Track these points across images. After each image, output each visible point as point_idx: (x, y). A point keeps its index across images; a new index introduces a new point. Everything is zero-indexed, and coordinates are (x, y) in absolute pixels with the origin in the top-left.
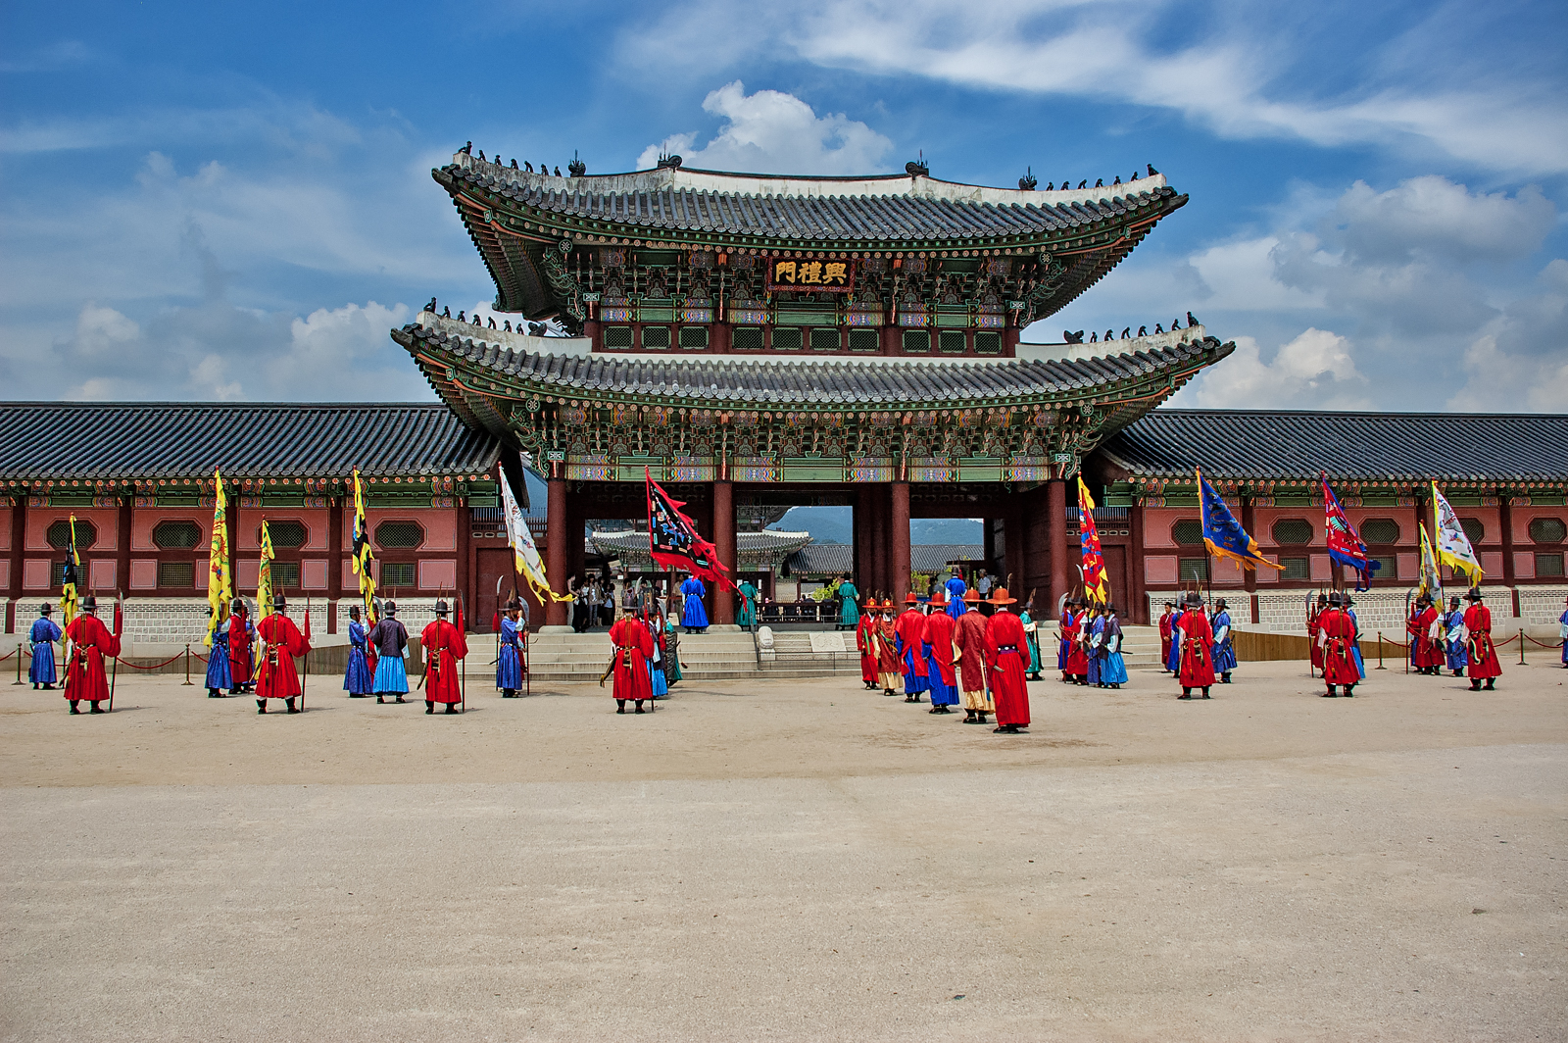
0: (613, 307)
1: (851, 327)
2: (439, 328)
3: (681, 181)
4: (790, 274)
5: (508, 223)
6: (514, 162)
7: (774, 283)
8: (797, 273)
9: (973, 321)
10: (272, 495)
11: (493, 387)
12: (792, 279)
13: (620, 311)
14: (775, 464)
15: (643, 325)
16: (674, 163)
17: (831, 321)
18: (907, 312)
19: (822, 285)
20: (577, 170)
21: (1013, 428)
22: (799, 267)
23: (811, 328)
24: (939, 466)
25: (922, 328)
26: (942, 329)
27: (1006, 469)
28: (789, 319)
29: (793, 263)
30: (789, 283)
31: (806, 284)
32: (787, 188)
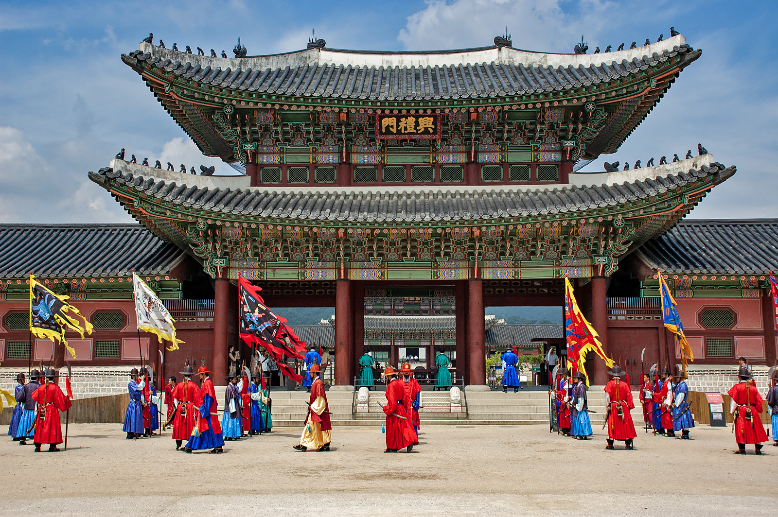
0: (266, 153)
1: (442, 164)
2: (127, 170)
3: (325, 58)
4: (392, 127)
5: (182, 93)
6: (188, 48)
7: (381, 133)
8: (398, 126)
9: (536, 157)
10: (14, 292)
11: (168, 212)
12: (394, 130)
13: (272, 156)
14: (381, 267)
15: (289, 166)
16: (320, 45)
17: (427, 160)
18: (484, 152)
19: (417, 134)
20: (240, 53)
21: (561, 238)
22: (398, 121)
23: (412, 165)
24: (505, 267)
25: (496, 163)
26: (511, 164)
27: (558, 269)
28: (396, 159)
29: (394, 118)
30: (392, 133)
31: (405, 134)
32: (402, 61)
